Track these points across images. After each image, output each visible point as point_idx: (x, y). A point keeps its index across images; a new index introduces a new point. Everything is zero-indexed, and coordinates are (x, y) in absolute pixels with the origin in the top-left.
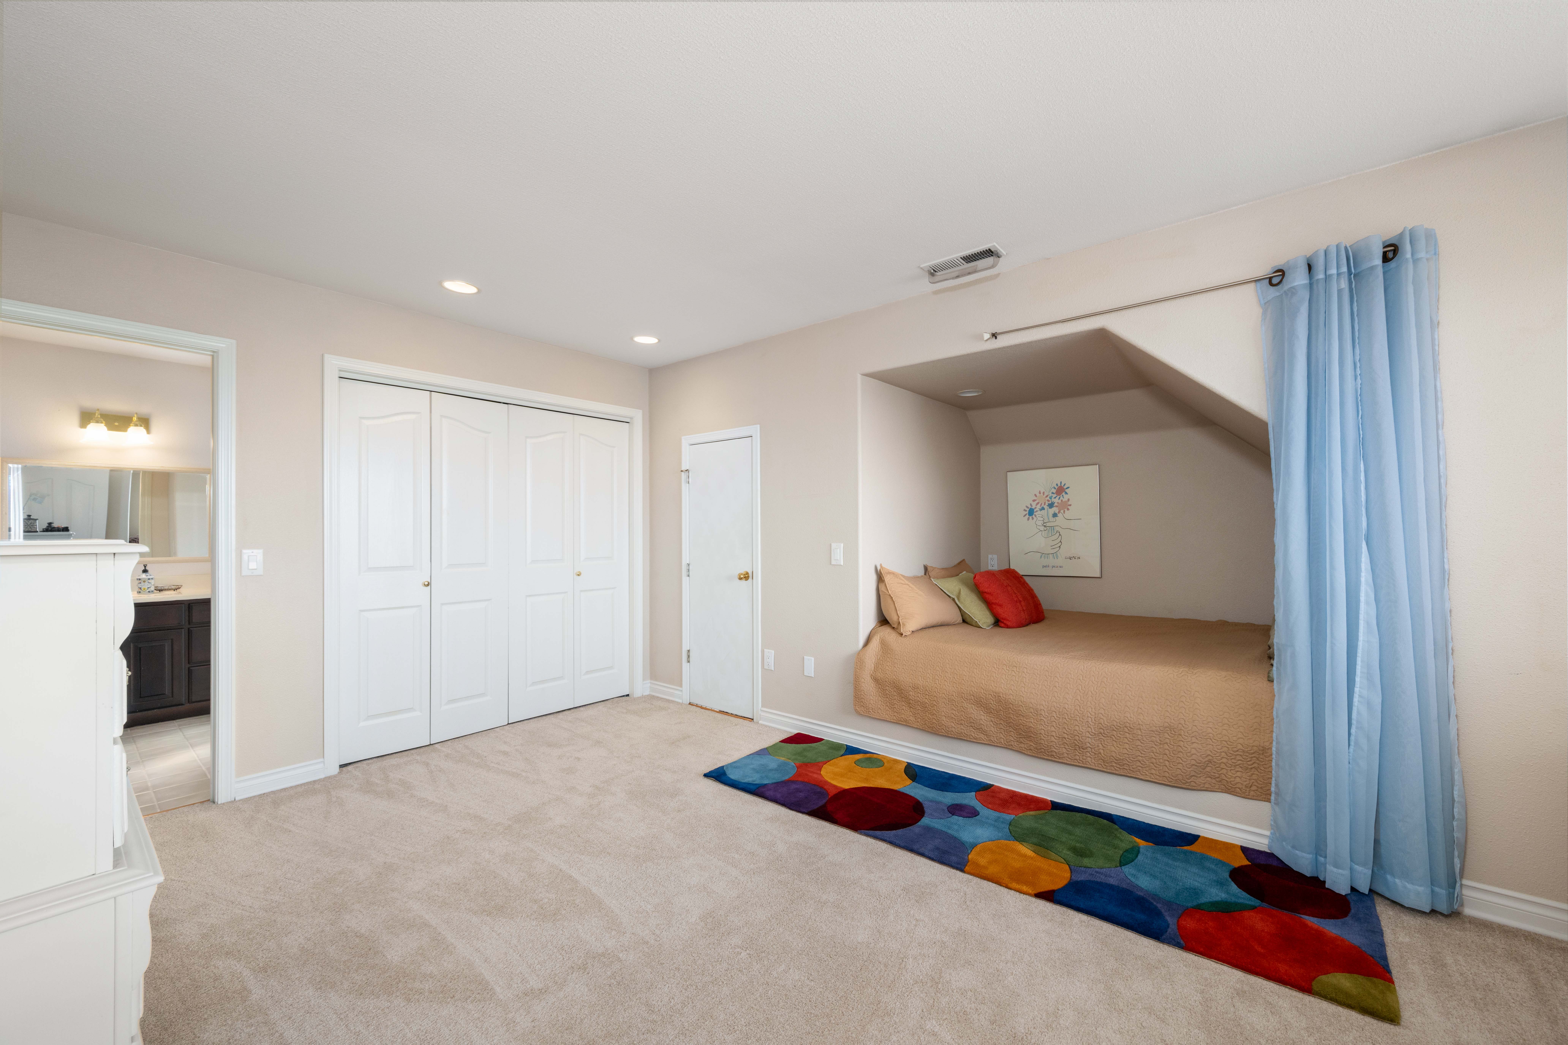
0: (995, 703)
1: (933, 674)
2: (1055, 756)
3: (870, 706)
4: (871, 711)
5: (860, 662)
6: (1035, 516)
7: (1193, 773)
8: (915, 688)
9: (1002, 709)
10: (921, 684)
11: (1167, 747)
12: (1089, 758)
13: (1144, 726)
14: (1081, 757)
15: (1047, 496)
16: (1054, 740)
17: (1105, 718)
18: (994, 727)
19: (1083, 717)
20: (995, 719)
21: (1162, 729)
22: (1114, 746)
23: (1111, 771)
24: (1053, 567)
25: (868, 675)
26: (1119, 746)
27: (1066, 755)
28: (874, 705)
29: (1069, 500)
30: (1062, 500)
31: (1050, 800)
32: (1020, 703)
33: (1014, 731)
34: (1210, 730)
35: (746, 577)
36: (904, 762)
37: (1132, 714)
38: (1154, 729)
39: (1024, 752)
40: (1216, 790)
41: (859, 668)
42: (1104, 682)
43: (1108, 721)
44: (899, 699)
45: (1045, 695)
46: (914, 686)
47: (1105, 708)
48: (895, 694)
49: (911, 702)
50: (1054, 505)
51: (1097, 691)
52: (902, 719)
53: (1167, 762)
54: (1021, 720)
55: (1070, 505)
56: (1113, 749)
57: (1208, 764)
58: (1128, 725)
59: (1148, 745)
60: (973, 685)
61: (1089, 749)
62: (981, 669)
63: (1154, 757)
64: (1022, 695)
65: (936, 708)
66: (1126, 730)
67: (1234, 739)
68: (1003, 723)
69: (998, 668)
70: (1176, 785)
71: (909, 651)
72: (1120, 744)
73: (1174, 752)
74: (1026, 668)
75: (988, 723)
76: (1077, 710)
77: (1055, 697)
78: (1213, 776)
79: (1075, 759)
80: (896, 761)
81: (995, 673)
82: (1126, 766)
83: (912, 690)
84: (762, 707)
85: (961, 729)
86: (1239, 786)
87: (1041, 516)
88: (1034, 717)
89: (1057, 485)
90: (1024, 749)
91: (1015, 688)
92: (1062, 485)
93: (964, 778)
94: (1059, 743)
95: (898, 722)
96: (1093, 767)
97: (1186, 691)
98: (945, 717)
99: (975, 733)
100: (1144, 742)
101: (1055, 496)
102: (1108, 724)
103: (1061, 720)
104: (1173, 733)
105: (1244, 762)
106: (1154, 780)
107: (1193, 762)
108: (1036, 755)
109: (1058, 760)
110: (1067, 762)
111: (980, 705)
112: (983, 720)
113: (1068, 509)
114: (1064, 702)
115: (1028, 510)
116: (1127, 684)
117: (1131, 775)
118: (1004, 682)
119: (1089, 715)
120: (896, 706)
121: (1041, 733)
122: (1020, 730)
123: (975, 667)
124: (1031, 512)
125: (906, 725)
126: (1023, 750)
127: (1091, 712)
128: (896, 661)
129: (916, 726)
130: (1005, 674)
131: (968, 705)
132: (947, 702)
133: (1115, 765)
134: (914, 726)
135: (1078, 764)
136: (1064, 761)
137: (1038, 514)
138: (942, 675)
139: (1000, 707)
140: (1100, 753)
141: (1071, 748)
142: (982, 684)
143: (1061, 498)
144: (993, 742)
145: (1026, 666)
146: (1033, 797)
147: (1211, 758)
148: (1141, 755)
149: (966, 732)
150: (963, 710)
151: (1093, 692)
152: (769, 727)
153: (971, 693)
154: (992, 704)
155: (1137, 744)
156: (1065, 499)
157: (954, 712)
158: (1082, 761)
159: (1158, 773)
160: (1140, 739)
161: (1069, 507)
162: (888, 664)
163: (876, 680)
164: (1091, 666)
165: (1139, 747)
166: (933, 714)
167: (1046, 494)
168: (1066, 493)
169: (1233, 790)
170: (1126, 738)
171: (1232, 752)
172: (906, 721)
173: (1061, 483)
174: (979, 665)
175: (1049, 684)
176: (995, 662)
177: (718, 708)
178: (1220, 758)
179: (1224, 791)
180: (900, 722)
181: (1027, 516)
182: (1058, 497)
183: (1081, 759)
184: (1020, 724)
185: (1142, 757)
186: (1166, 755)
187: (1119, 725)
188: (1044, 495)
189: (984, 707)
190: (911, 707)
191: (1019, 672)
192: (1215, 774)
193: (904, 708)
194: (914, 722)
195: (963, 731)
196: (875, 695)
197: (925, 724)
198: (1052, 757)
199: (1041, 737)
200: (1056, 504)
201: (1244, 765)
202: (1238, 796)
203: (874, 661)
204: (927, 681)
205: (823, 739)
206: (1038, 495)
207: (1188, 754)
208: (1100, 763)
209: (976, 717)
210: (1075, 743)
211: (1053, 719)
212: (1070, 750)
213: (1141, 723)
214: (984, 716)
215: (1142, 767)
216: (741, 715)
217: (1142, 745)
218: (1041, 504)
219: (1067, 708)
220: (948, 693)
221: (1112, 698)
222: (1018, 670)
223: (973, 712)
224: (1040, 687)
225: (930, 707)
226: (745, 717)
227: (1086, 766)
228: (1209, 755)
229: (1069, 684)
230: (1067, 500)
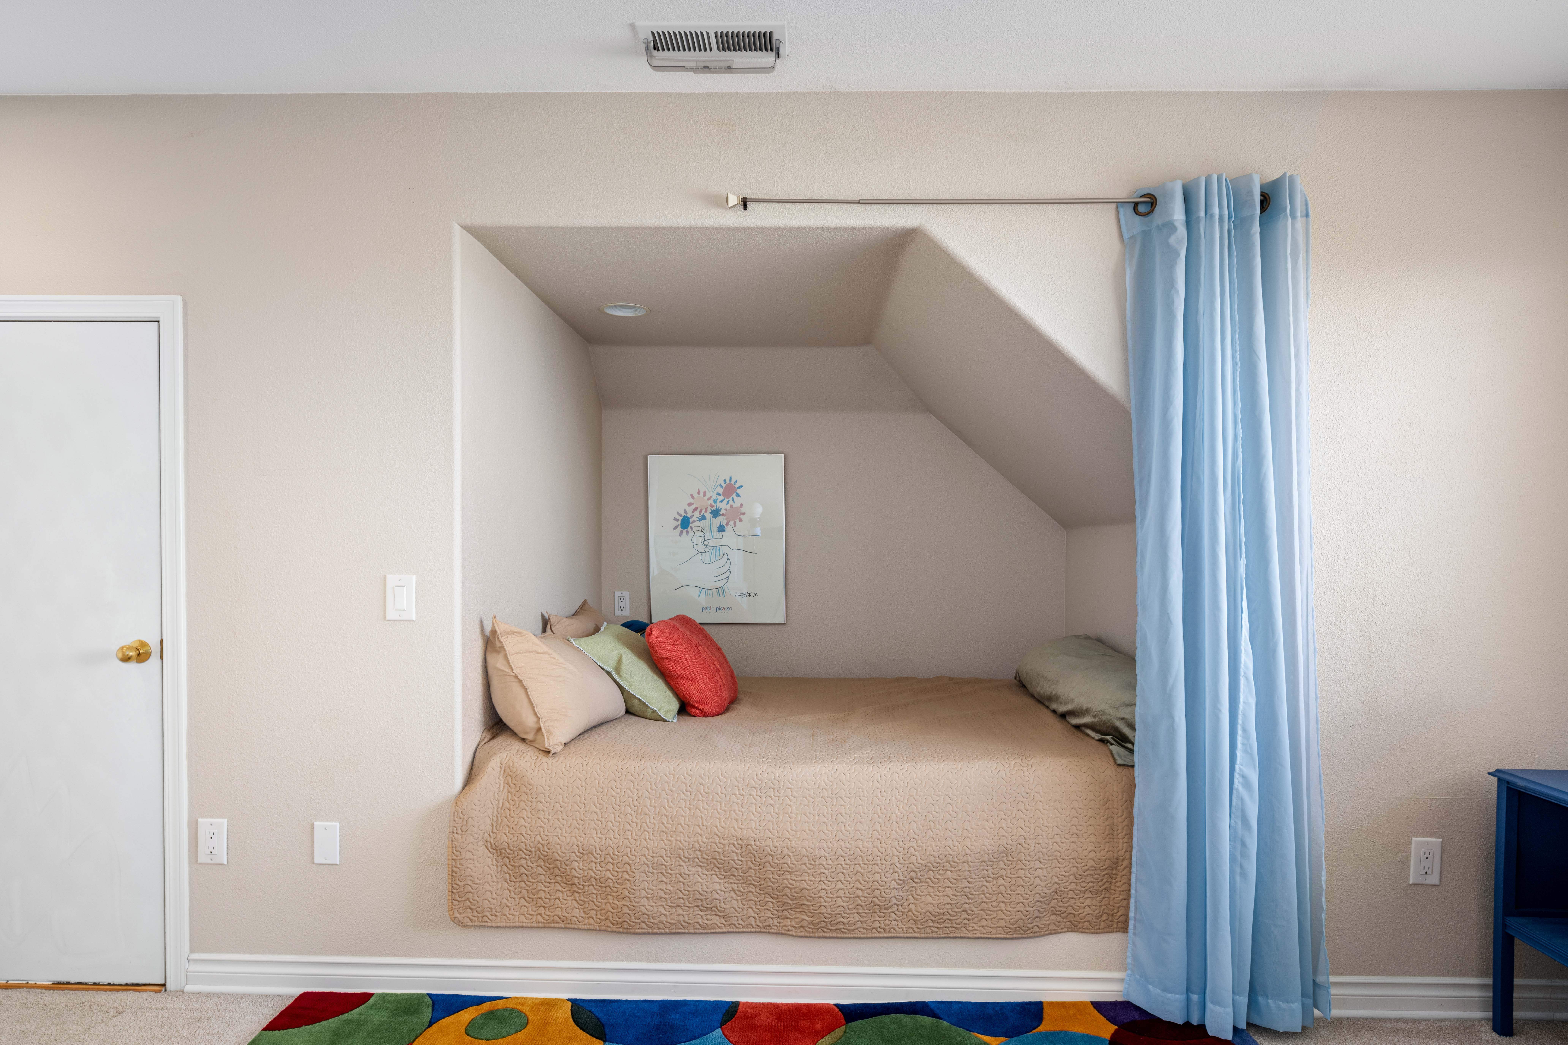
0: (740, 858)
1: (619, 822)
2: (843, 930)
3: (486, 904)
4: (488, 914)
5: (463, 820)
6: (692, 529)
7: (1036, 914)
8: (584, 853)
9: (752, 866)
10: (597, 845)
11: (1003, 882)
12: (894, 923)
13: (972, 856)
14: (882, 922)
15: (709, 499)
16: (843, 904)
17: (917, 854)
18: (737, 900)
19: (887, 858)
20: (740, 885)
21: (996, 857)
22: (930, 895)
23: (926, 935)
24: (718, 609)
25: (480, 843)
26: (938, 893)
27: (859, 924)
28: (494, 901)
29: (741, 505)
30: (731, 506)
31: (836, 1005)
32: (786, 851)
33: (774, 901)
34: (1056, 847)
35: (140, 654)
36: (562, 1000)
37: (955, 841)
38: (986, 858)
39: (791, 933)
40: (1061, 931)
41: (460, 832)
42: (912, 796)
43: (923, 857)
44: (548, 880)
45: (826, 831)
46: (581, 850)
47: (916, 837)
48: (540, 870)
49: (576, 881)
50: (721, 513)
51: (904, 812)
52: (557, 918)
53: (1002, 905)
54: (787, 879)
55: (744, 514)
56: (929, 899)
57: (1054, 895)
58: (951, 858)
59: (977, 884)
60: (699, 832)
61: (895, 908)
62: (712, 800)
63: (985, 900)
64: (788, 836)
65: (629, 884)
66: (948, 866)
67: (1084, 854)
68: (753, 891)
69: (743, 795)
70: (1014, 936)
71: (566, 783)
72: (938, 891)
73: (1012, 888)
74: (790, 789)
75: (727, 895)
76: (877, 848)
77: (841, 831)
78: (1059, 911)
79: (874, 928)
80: (549, 1004)
81: (738, 803)
82: (948, 923)
83: (577, 859)
84: (192, 951)
85: (679, 915)
86: (1089, 918)
87: (700, 529)
88: (809, 871)
89: (725, 481)
90: (790, 928)
91: (775, 826)
92: (733, 482)
93: (685, 1003)
94: (850, 907)
95: (547, 925)
96: (901, 935)
97: (1024, 794)
98: (647, 898)
99: (704, 917)
100: (973, 880)
101: (721, 498)
102: (923, 862)
103: (852, 869)
104: (1010, 859)
105: (1095, 884)
106: (985, 936)
107: (1037, 897)
108: (811, 935)
109: (847, 935)
110: (862, 936)
111: (712, 866)
112: (719, 892)
113: (741, 520)
114: (855, 838)
115: (680, 519)
116: (946, 795)
117: (955, 935)
118: (754, 819)
119: (896, 853)
120: (542, 894)
121: (820, 897)
122: (785, 897)
123: (701, 798)
124: (685, 523)
125: (566, 928)
126: (789, 930)
127: (897, 848)
128: (540, 806)
129: (586, 927)
130: (756, 805)
131: (690, 868)
132: (651, 870)
133: (931, 924)
134: (583, 927)
135: (878, 935)
136: (856, 935)
137: (696, 524)
138: (638, 821)
139: (750, 863)
140: (910, 910)
141: (867, 911)
142: (716, 827)
143: (731, 502)
144: (737, 928)
145: (790, 786)
146: (808, 1006)
147: (1056, 886)
148: (967, 901)
149: (687, 919)
150: (681, 880)
151: (898, 814)
152: (218, 995)
153: (697, 846)
154: (734, 860)
155: (963, 886)
156: (736, 505)
157: (664, 886)
158: (883, 929)
159: (990, 924)
160: (967, 877)
161: (742, 517)
162: (524, 814)
163: (498, 851)
164: (891, 772)
165: (965, 890)
166: (623, 898)
167: (708, 495)
168: (738, 495)
169: (1080, 926)
170: (948, 879)
171: (1082, 873)
172: (564, 920)
173: (731, 478)
174: (708, 793)
175: (830, 811)
176: (736, 783)
177: (47, 978)
178: (1067, 884)
179: (1070, 930)
180: (553, 925)
181: (679, 529)
182: (726, 500)
183: (883, 926)
184: (784, 887)
185: (969, 904)
186: (1002, 894)
187: (938, 861)
188: (704, 495)
189: (719, 868)
190: (575, 891)
191: (779, 797)
192: (1061, 909)
193: (560, 895)
194: (582, 919)
195: (681, 918)
196: (495, 880)
197: (606, 919)
198: (837, 933)
199: (820, 903)
200: (722, 512)
201: (1095, 888)
202: (1087, 933)
203: (490, 812)
204: (610, 838)
205: (371, 995)
206: (696, 495)
207: (1031, 887)
208: (910, 926)
209: (705, 889)
210: (874, 902)
211: (839, 868)
212: (865, 915)
213: (968, 852)
214: (719, 883)
215: (969, 920)
216: (124, 982)
217: (970, 885)
218: (701, 511)
219: (861, 847)
220: (651, 854)
221: (925, 820)
222: (777, 794)
223: (700, 880)
224: (817, 818)
225: (616, 885)
226: (138, 985)
227: (890, 935)
228: (1056, 883)
229: (862, 806)
230: (739, 505)
